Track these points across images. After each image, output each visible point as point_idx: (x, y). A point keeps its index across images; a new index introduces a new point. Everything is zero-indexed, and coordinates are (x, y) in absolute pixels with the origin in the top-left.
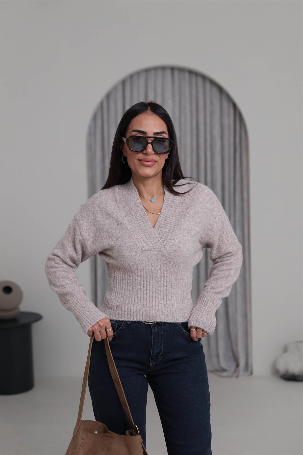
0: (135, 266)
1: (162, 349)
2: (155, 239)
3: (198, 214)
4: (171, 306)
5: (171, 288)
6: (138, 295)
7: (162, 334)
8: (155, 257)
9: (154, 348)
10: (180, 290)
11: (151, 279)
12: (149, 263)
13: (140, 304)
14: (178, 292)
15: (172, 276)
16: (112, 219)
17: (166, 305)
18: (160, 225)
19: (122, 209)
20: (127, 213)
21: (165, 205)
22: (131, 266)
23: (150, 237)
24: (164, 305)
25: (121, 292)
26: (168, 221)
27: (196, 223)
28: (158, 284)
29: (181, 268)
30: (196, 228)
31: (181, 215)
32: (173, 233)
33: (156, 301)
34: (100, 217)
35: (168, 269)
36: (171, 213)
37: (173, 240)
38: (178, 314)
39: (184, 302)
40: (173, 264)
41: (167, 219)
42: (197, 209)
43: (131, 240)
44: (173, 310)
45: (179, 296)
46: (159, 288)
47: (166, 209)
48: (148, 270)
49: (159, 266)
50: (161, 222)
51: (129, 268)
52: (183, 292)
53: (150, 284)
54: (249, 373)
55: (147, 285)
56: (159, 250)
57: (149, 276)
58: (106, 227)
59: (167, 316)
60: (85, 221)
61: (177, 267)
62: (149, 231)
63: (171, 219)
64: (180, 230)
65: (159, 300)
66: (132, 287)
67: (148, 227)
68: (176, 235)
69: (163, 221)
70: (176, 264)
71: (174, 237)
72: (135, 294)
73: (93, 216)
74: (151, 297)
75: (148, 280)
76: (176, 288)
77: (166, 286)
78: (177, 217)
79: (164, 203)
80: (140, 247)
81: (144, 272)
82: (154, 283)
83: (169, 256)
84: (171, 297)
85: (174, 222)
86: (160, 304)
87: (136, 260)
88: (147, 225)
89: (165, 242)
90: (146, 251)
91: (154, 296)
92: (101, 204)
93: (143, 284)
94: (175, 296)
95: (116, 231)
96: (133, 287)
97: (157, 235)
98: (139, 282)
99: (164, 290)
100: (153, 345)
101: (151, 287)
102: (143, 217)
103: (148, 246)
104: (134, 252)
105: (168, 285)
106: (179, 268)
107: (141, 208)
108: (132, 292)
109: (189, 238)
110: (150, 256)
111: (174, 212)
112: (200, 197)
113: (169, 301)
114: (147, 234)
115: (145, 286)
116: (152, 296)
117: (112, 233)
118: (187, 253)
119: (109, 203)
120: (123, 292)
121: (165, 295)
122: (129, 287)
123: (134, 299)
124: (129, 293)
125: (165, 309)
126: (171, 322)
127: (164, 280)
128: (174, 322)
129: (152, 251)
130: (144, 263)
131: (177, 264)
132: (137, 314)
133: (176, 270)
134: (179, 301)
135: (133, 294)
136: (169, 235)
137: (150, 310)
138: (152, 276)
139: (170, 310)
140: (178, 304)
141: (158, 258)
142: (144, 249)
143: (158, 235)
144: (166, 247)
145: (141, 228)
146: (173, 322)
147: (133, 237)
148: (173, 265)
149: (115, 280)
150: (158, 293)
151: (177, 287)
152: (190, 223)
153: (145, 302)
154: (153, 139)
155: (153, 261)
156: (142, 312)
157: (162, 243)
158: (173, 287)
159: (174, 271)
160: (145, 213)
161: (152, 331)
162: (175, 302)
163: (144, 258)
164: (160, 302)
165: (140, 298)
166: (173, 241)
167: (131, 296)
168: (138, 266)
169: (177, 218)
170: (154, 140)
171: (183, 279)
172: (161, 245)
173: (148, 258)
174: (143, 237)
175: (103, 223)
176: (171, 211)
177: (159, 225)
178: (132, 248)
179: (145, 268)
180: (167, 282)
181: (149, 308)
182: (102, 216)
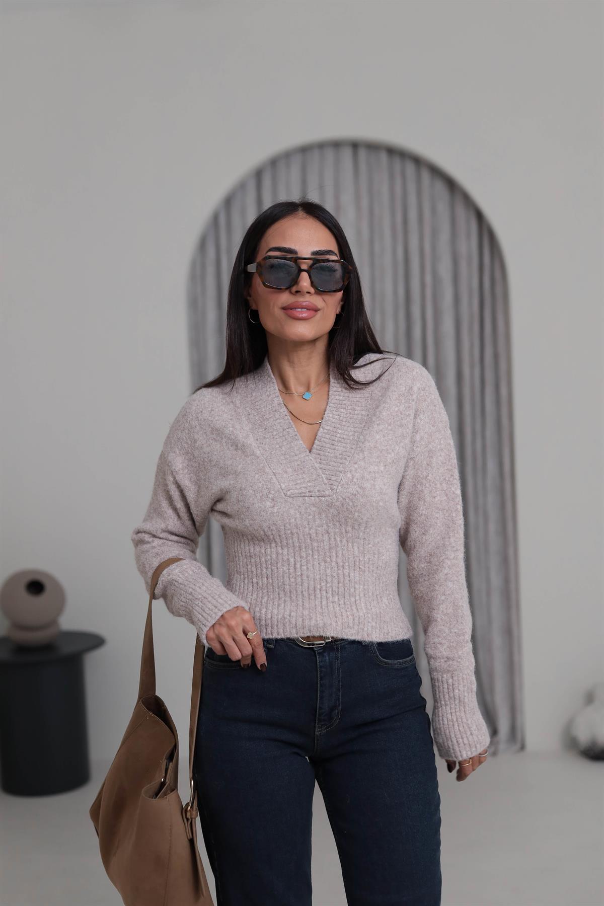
0: (273, 528)
1: (339, 699)
2: (312, 473)
3: (400, 418)
4: (354, 607)
5: (353, 571)
6: (285, 586)
7: (338, 669)
8: (314, 509)
9: (322, 698)
10: (373, 576)
11: (310, 552)
12: (303, 521)
13: (291, 604)
14: (369, 579)
15: (353, 546)
16: (224, 440)
17: (343, 606)
18: (322, 446)
19: (244, 419)
20: (256, 425)
21: (331, 405)
22: (266, 529)
23: (301, 469)
24: (339, 605)
25: (251, 581)
26: (338, 435)
27: (396, 438)
28: (325, 562)
29: (370, 530)
30: (397, 448)
31: (364, 423)
32: (348, 459)
33: (323, 597)
34: (201, 438)
35: (344, 531)
36: (344, 420)
37: (349, 473)
38: (369, 624)
39: (382, 601)
40: (352, 521)
41: (336, 432)
42: (396, 409)
43: (263, 476)
44: (359, 615)
45: (371, 587)
46: (329, 571)
47: (334, 412)
48: (301, 537)
49: (325, 526)
50: (324, 440)
51: (262, 533)
52: (379, 579)
53: (308, 562)
54: (518, 745)
55: (301, 566)
56: (321, 495)
57: (306, 547)
58: (214, 457)
59: (346, 626)
60: (178, 452)
61: (363, 529)
62: (299, 458)
63: (343, 431)
64: (362, 451)
65: (329, 595)
66: (270, 570)
67: (298, 450)
68: (356, 463)
69: (328, 436)
70: (360, 523)
71: (351, 466)
72: (278, 583)
73: (189, 438)
74: (311, 588)
75: (304, 554)
76: (364, 571)
77: (343, 565)
78: (356, 427)
79: (330, 400)
80: (281, 490)
81: (294, 539)
82: (316, 560)
83: (343, 506)
84: (355, 588)
85: (351, 438)
86: (331, 604)
87: (274, 516)
88: (296, 446)
89: (333, 478)
90: (295, 498)
91: (319, 587)
92: (202, 412)
93: (293, 562)
94: (361, 587)
95: (233, 462)
96: (272, 570)
97: (317, 465)
98: (285, 558)
99: (338, 574)
100: (322, 692)
101: (311, 568)
102: (288, 430)
103: (298, 487)
104: (270, 500)
105: (347, 564)
106: (368, 530)
107: (284, 413)
108: (272, 580)
109: (382, 468)
110: (304, 507)
111: (350, 418)
112: (400, 385)
113: (348, 598)
114: (296, 464)
115: (298, 566)
116: (314, 587)
117: (226, 466)
118: (379, 498)
119: (217, 410)
120: (255, 580)
121: (340, 585)
122: (265, 570)
123: (277, 593)
124: (266, 582)
125: (342, 612)
126: (355, 640)
127: (336, 554)
128: (362, 639)
129: (306, 498)
130: (291, 521)
131: (361, 521)
132: (284, 625)
133: (361, 534)
134: (369, 597)
135: (274, 585)
136: (340, 463)
137: (311, 615)
138: (310, 548)
139: (352, 615)
140: (369, 604)
141: (321, 511)
142: (289, 493)
143: (319, 465)
144: (335, 487)
145: (283, 452)
146: (360, 640)
147: (267, 470)
148: (354, 524)
149: (236, 557)
150: (327, 581)
151: (367, 569)
152: (384, 436)
153: (301, 600)
154: (310, 262)
155: (311, 517)
156: (294, 619)
157: (325, 481)
158: (358, 570)
159: (357, 535)
160: (291, 422)
161: (318, 661)
162: (362, 600)
163: (292, 512)
164: (330, 599)
165: (290, 592)
166: (349, 475)
167: (271, 588)
168: (281, 528)
169: (356, 430)
170: (313, 265)
171: (379, 553)
172: (325, 484)
173: (300, 511)
174: (288, 470)
175: (208, 449)
176: (345, 416)
177: (319, 446)
178: (266, 492)
179: (295, 531)
180: (344, 559)
181: (309, 611)
182: (205, 436)
